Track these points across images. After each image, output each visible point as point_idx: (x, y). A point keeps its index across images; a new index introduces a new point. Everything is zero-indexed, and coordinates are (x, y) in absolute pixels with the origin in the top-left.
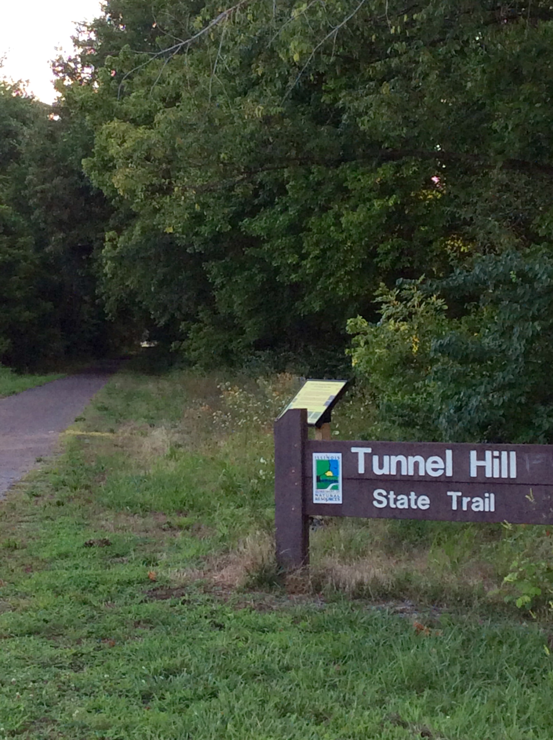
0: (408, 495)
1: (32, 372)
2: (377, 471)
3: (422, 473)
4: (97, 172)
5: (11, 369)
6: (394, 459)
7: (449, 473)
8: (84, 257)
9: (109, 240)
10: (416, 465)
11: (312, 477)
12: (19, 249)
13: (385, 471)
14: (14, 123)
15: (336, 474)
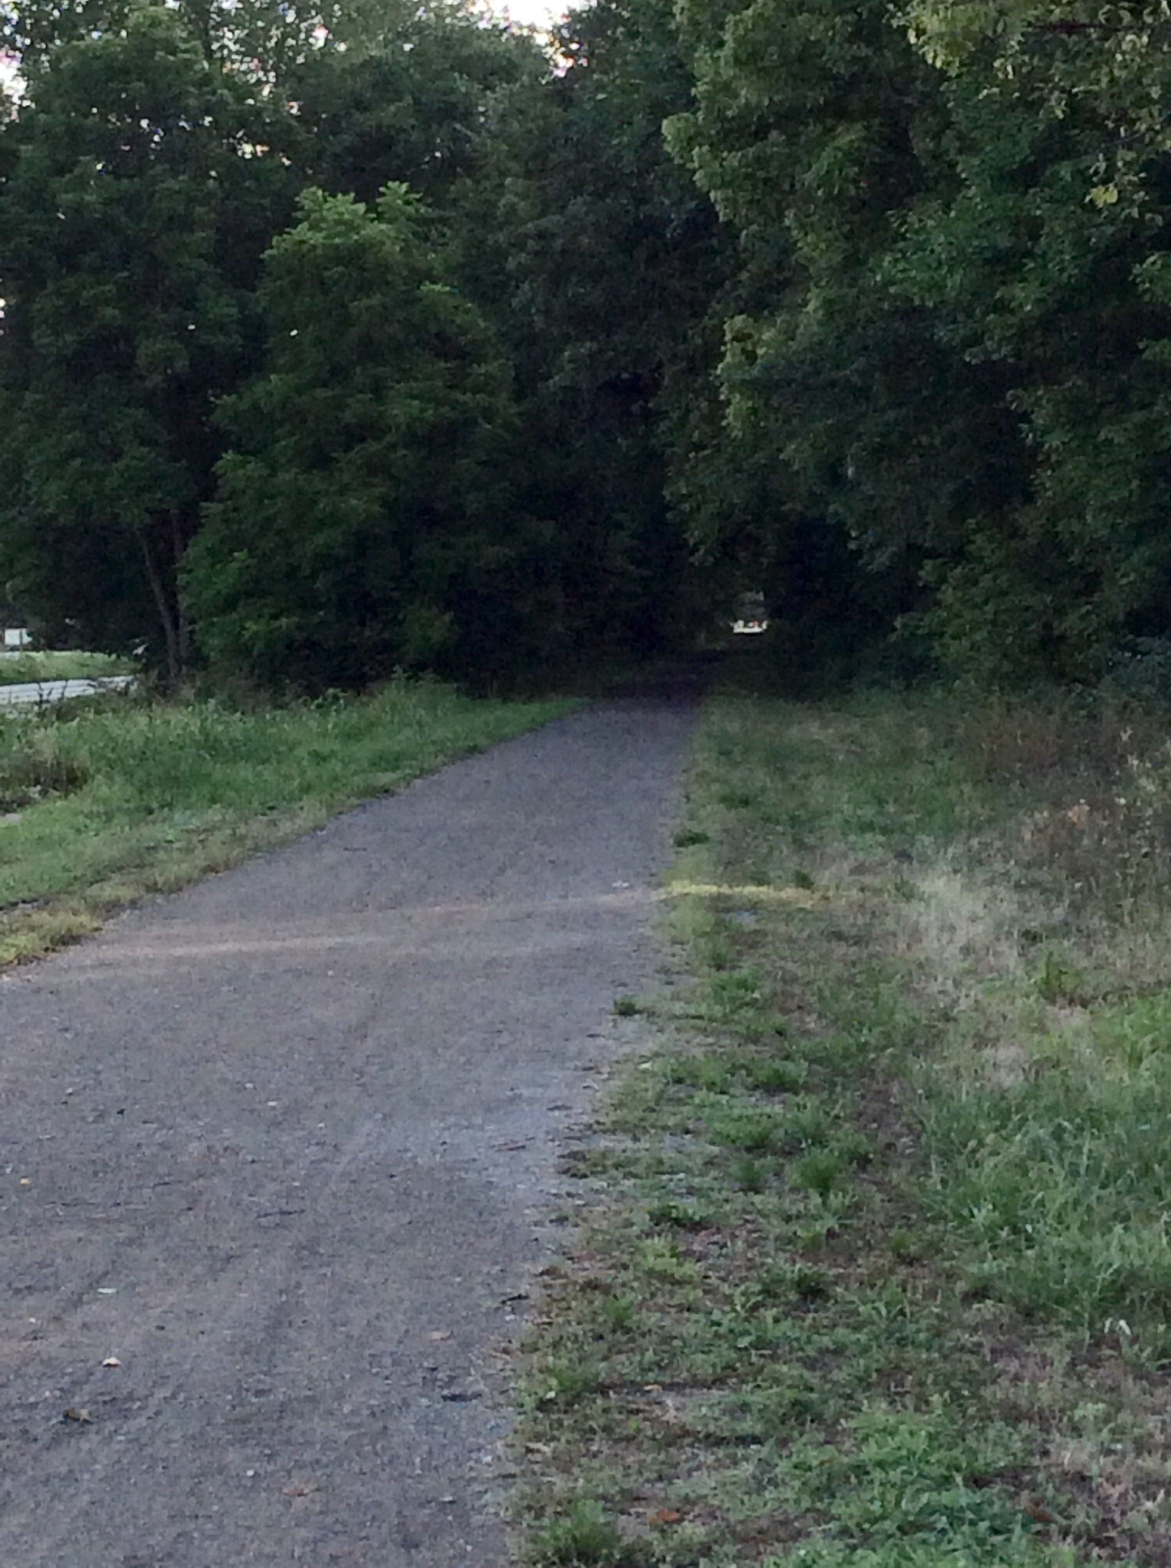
1: (506, 695)
4: (706, 148)
5: (455, 685)
8: (635, 408)
9: (734, 339)
12: (476, 390)
14: (462, 84)
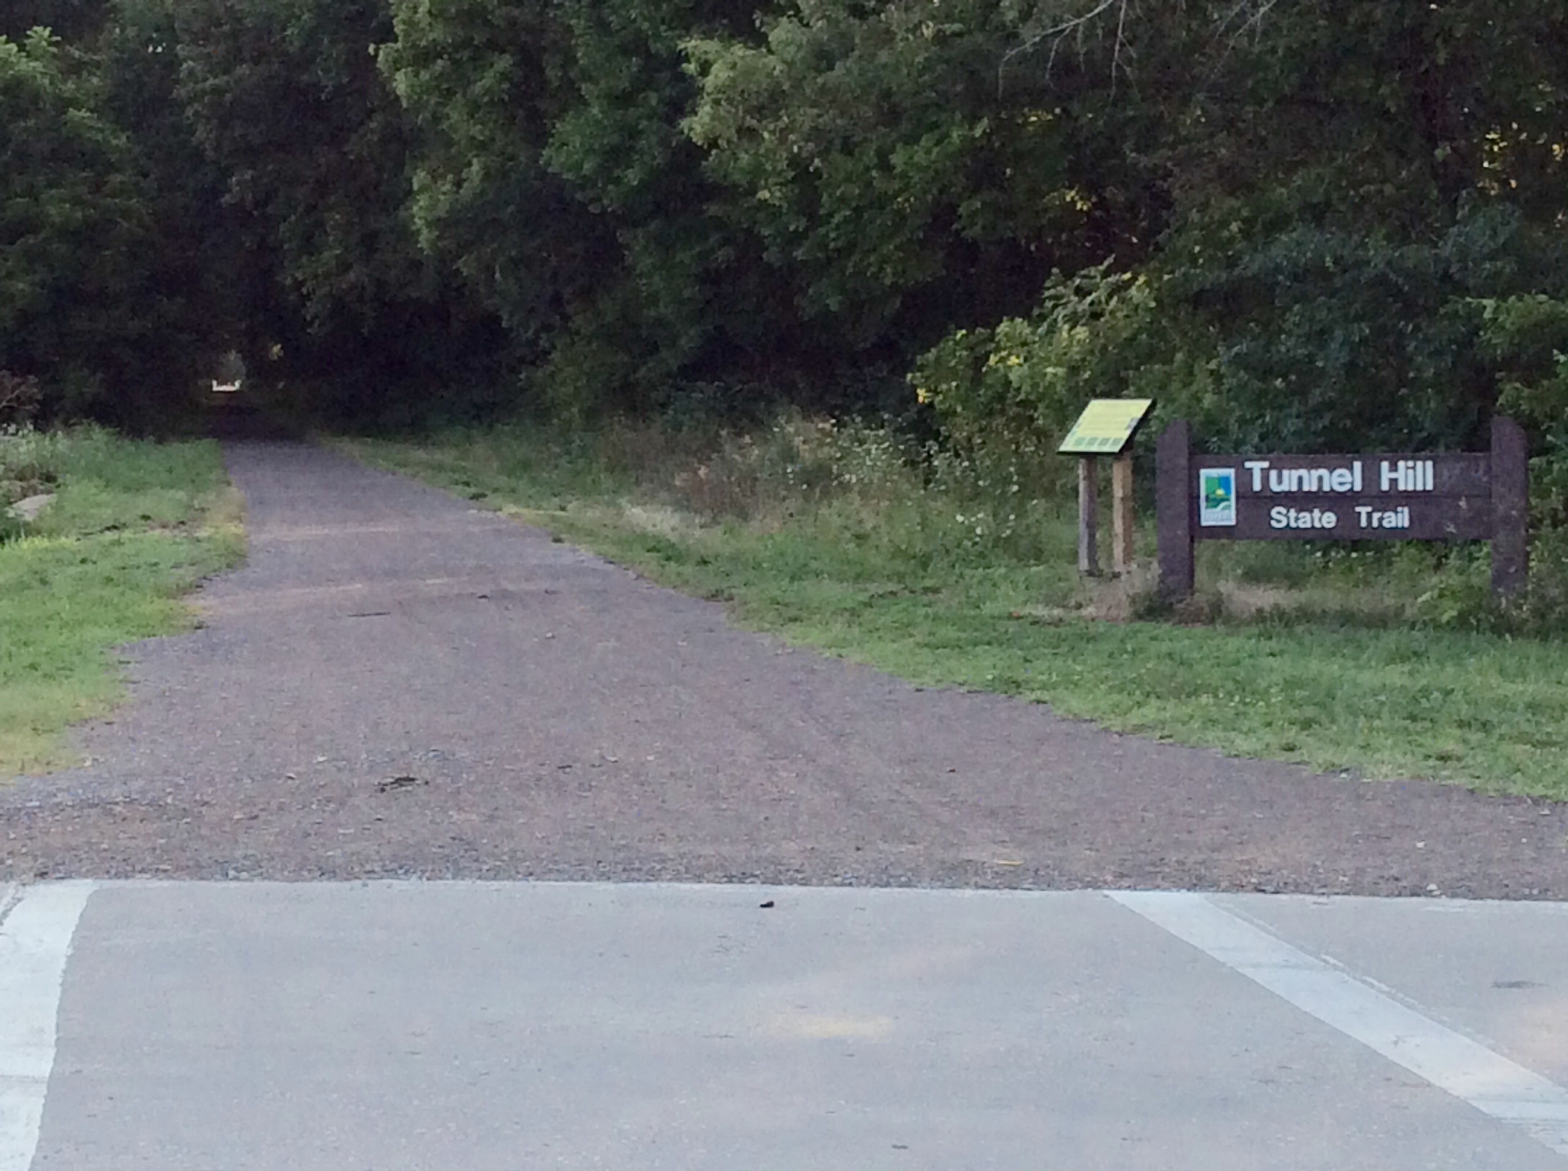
0: (1311, 511)
2: (1275, 487)
3: (1326, 488)
6: (1295, 474)
7: (1358, 487)
10: (1320, 479)
11: (1198, 497)
13: (1285, 487)
15: (1228, 492)
